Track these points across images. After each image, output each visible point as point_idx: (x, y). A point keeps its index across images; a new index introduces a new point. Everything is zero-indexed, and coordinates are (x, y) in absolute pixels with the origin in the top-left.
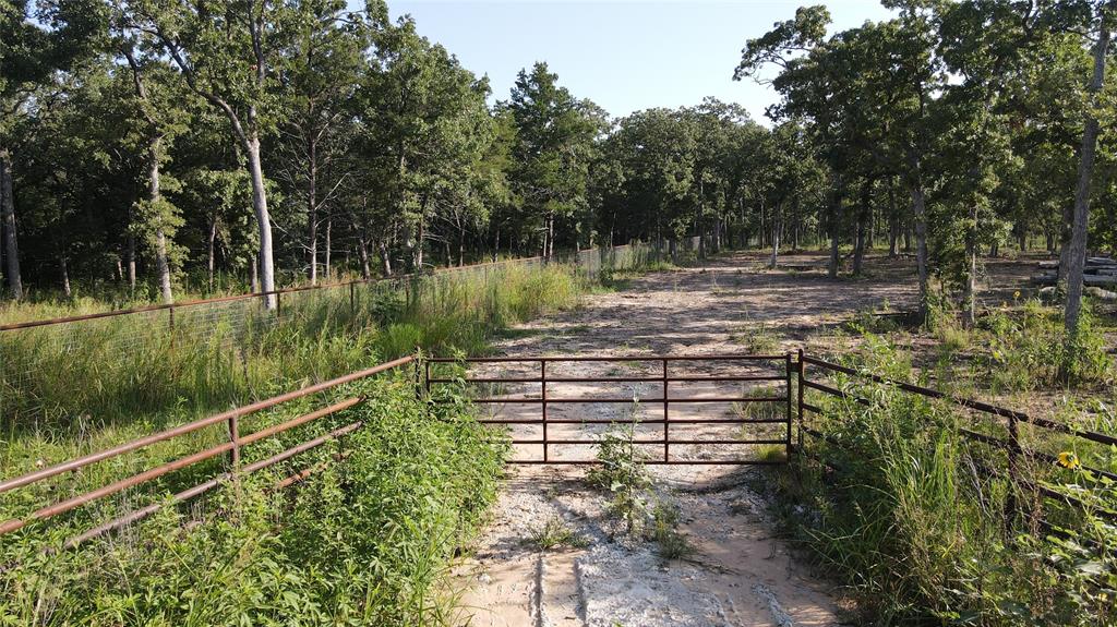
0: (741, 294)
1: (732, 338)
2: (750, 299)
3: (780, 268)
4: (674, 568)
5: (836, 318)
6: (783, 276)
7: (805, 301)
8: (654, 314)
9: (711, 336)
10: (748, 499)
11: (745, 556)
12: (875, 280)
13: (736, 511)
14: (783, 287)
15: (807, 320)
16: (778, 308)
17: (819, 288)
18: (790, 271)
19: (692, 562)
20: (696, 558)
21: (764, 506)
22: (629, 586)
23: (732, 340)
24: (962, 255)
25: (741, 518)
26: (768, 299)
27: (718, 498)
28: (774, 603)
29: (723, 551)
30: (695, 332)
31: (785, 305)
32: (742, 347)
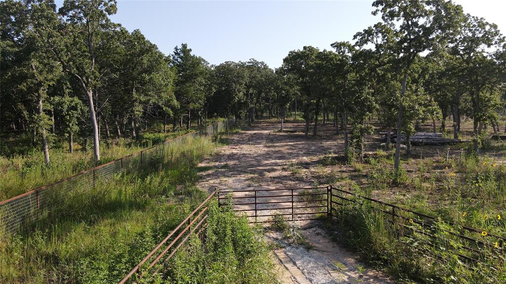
0: (276, 147)
1: (283, 169)
2: (280, 149)
3: (284, 131)
4: (311, 251)
5: (315, 159)
6: (287, 136)
7: (301, 149)
8: (248, 157)
9: (275, 167)
10: (319, 231)
11: (327, 247)
12: (322, 138)
13: (318, 234)
14: (290, 142)
15: (306, 159)
16: (292, 153)
17: (303, 142)
18: (289, 133)
19: (315, 250)
20: (315, 248)
21: (325, 232)
22: (303, 257)
23: (284, 169)
24: (359, 137)
25: (320, 236)
26: (288, 149)
27: (311, 230)
28: (340, 258)
29: (320, 246)
30: (268, 166)
31: (295, 151)
32: (289, 173)
